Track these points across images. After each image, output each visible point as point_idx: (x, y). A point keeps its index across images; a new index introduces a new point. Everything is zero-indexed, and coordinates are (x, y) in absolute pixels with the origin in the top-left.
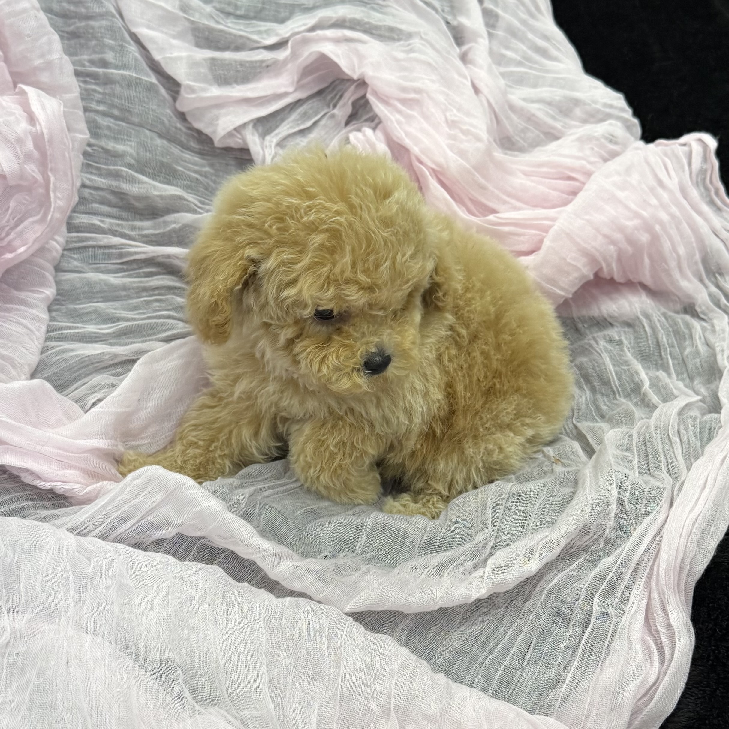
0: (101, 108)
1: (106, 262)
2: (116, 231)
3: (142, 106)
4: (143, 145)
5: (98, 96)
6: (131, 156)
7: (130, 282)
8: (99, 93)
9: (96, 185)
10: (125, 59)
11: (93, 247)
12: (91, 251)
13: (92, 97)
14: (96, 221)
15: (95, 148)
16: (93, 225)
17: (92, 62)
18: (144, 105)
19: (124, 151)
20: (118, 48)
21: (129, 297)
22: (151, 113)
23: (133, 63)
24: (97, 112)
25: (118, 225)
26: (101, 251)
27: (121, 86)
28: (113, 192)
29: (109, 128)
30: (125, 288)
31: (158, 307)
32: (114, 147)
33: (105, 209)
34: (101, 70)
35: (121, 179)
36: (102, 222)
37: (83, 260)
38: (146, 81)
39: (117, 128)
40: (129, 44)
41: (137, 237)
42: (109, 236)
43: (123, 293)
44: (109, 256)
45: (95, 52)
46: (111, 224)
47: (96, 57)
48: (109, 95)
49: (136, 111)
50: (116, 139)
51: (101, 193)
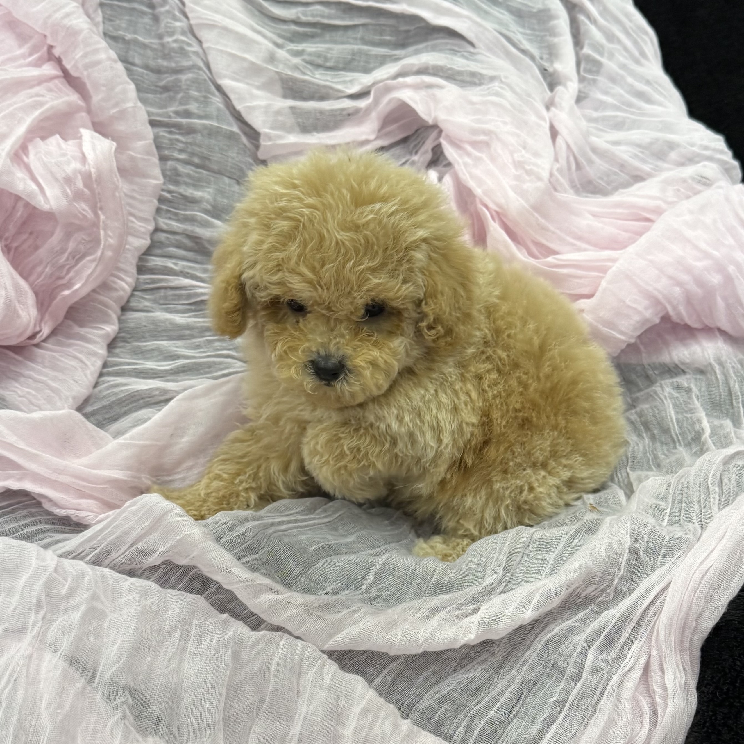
0: (183, 156)
1: (176, 302)
2: (188, 273)
3: (222, 154)
4: (221, 192)
5: (180, 145)
6: (208, 202)
7: (195, 322)
8: (182, 142)
9: (173, 230)
10: (208, 109)
11: (165, 288)
12: (162, 293)
13: (176, 146)
14: (170, 263)
15: (174, 195)
16: (166, 267)
17: (177, 113)
18: (224, 153)
19: (202, 197)
20: (202, 99)
21: (192, 337)
22: (230, 160)
23: (215, 113)
24: (178, 160)
25: (190, 267)
26: (170, 292)
27: (202, 135)
28: (189, 237)
29: (189, 176)
30: (189, 327)
31: (220, 346)
32: (192, 194)
33: (181, 252)
34: (184, 121)
35: (196, 223)
36: (176, 264)
37: (155, 301)
38: (226, 130)
39: (197, 175)
40: (214, 95)
41: (208, 279)
42: (180, 278)
43: (188, 332)
44: (179, 297)
45: (181, 104)
46: (184, 267)
47: (181, 108)
48: (191, 144)
49: (215, 159)
50: (195, 186)
51: (178, 237)
